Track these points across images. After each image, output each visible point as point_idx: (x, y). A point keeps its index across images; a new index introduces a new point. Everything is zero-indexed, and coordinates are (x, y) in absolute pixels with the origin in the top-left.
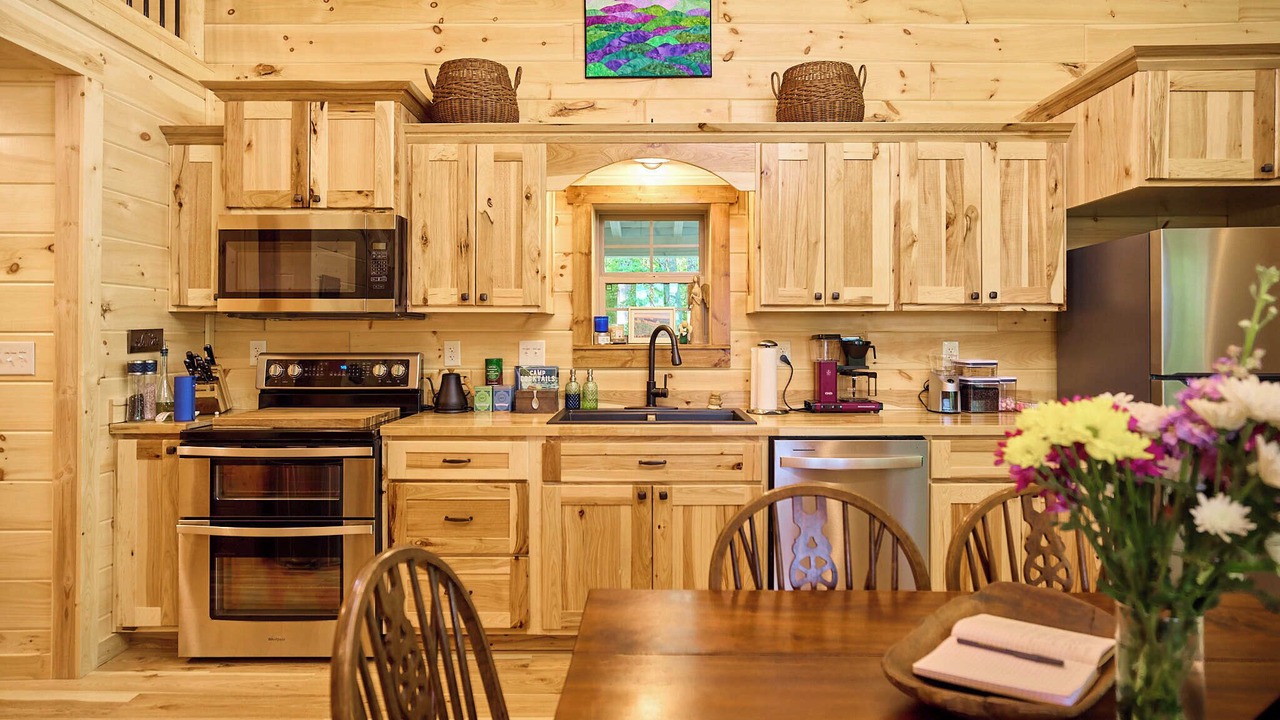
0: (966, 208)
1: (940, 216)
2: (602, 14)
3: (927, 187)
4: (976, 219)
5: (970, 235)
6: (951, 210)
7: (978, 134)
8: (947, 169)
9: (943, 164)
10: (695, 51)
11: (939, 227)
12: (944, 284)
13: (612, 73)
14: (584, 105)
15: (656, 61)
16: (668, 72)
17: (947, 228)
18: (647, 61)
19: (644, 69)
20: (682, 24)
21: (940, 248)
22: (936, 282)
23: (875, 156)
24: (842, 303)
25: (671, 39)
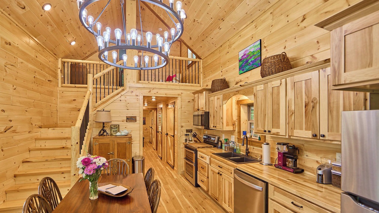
0: (312, 98)
1: (302, 103)
2: (241, 58)
3: (298, 92)
4: (317, 103)
5: (314, 110)
6: (307, 101)
7: (316, 67)
8: (305, 84)
9: (304, 82)
10: (257, 60)
11: (302, 107)
12: (304, 129)
13: (243, 72)
14: (240, 81)
15: (250, 66)
16: (252, 68)
17: (305, 107)
18: (248, 67)
19: (248, 69)
20: (255, 54)
21: (302, 116)
22: (301, 129)
23: (281, 84)
24: (272, 134)
25: (253, 59)
